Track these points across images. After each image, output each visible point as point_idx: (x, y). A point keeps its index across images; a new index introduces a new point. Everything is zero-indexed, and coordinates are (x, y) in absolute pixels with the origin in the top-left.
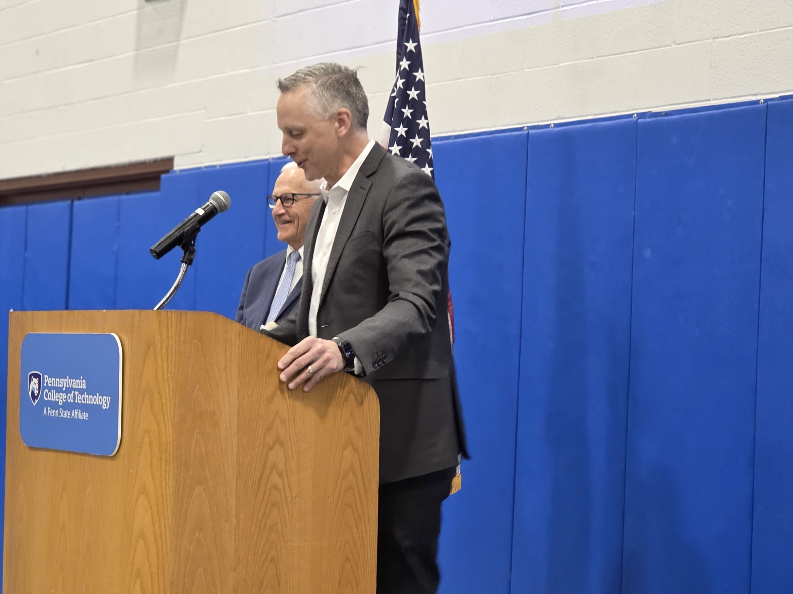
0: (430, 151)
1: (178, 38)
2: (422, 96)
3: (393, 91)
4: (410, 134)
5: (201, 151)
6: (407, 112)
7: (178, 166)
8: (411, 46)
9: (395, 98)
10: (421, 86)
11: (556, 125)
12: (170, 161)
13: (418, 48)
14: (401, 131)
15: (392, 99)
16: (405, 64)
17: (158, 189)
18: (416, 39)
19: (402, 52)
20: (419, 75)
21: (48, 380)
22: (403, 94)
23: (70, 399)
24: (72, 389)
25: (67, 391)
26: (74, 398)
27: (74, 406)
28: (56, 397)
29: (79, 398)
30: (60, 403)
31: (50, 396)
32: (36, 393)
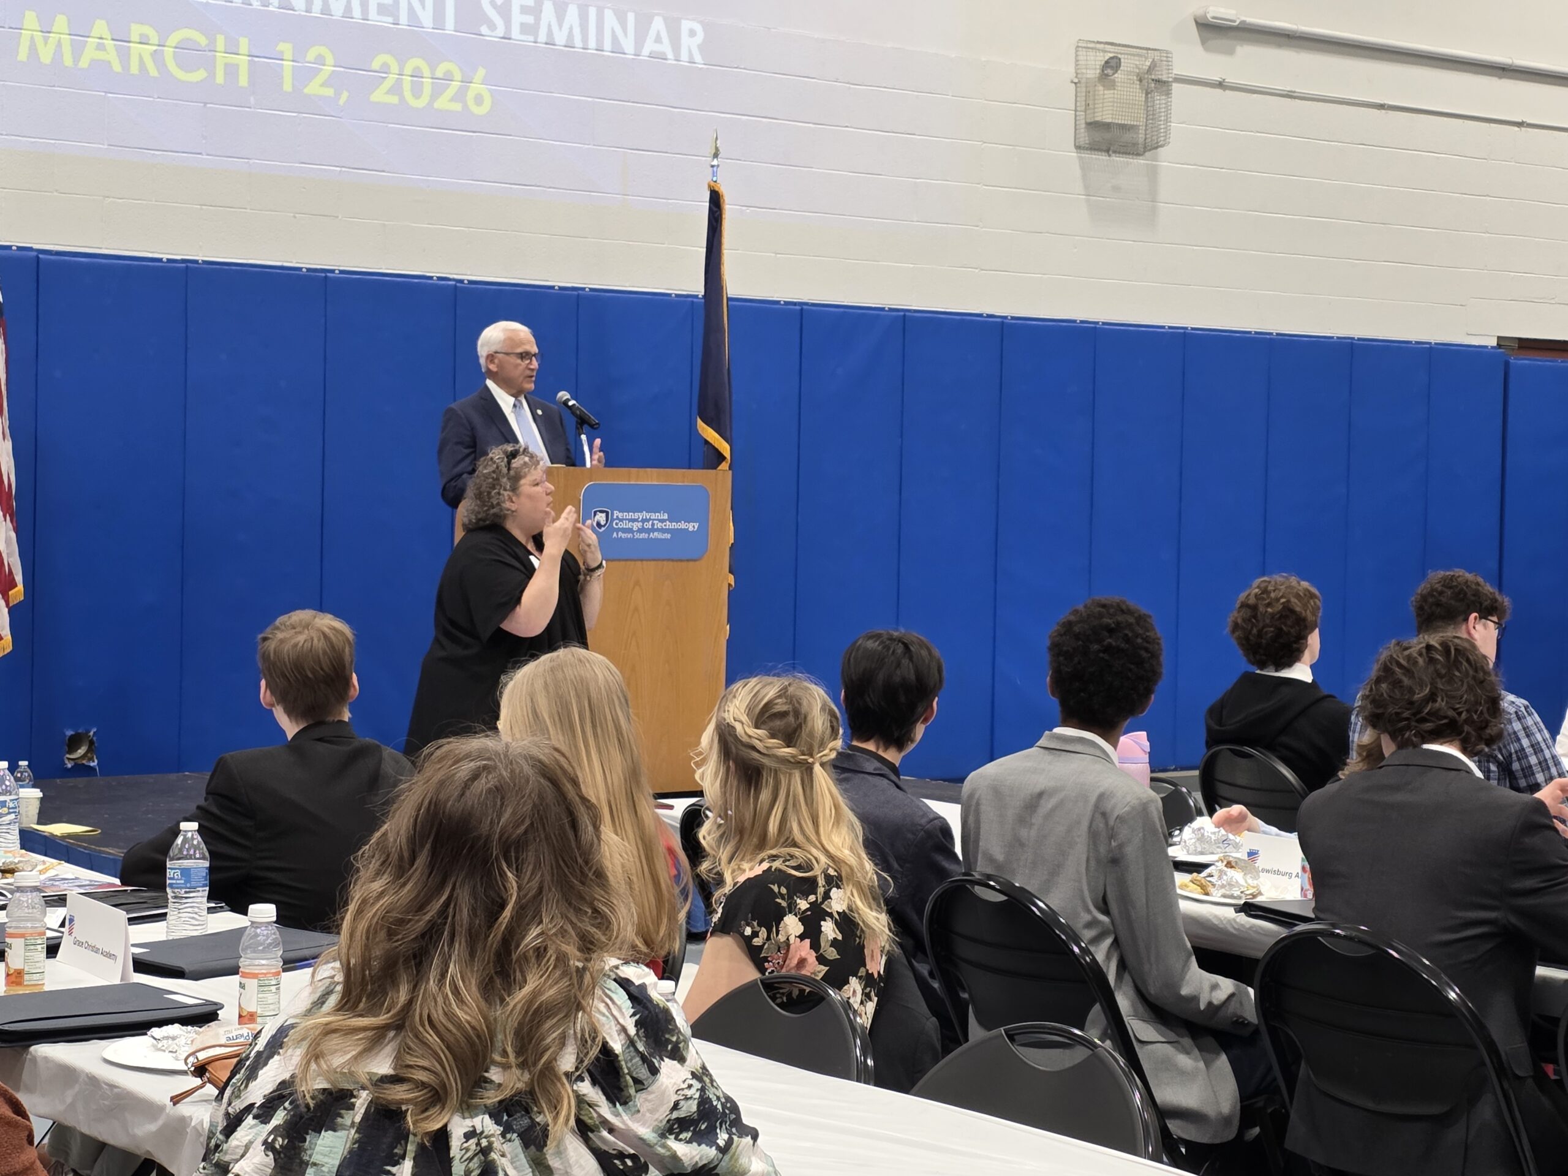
21: (617, 514)
23: (648, 525)
24: (650, 519)
25: (643, 521)
26: (653, 525)
27: (653, 530)
28: (629, 525)
29: (659, 525)
30: (635, 529)
31: (622, 525)
32: (603, 523)
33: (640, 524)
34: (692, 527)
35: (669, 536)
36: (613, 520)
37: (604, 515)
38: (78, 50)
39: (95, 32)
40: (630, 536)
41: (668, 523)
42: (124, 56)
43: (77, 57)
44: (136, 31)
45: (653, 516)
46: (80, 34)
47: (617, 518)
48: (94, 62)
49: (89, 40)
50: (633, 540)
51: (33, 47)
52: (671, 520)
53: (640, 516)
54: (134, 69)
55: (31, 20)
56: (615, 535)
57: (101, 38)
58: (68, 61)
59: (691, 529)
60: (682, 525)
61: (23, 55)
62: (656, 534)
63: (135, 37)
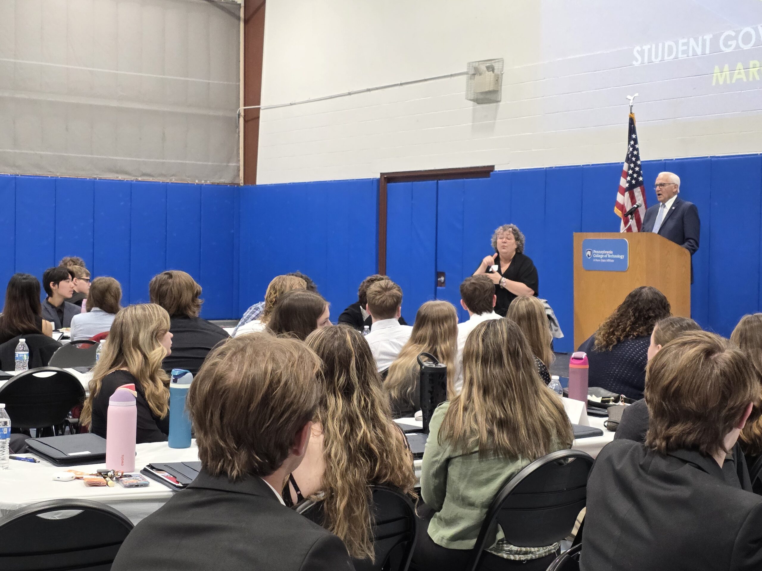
0: (642, 172)
1: (495, 118)
2: (638, 153)
3: (628, 152)
4: (635, 166)
5: (509, 164)
6: (634, 159)
7: (496, 169)
8: (634, 136)
9: (629, 154)
10: (637, 150)
11: (676, 159)
12: (493, 167)
13: (636, 137)
14: (632, 165)
15: (628, 155)
16: (632, 143)
17: (489, 177)
18: (635, 134)
19: (630, 138)
20: (637, 146)
21: (595, 251)
22: (632, 153)
23: (606, 256)
24: (606, 254)
25: (604, 254)
26: (607, 256)
27: (608, 258)
28: (599, 256)
29: (609, 256)
30: (601, 258)
31: (597, 256)
32: (590, 255)
33: (603, 256)
34: (622, 257)
35: (612, 261)
36: (593, 254)
37: (590, 252)
38: (731, 77)
39: (737, 68)
40: (599, 260)
41: (613, 255)
42: (747, 75)
43: (731, 80)
44: (752, 63)
45: (607, 252)
46: (732, 70)
47: (595, 253)
48: (737, 80)
49: (735, 71)
50: (600, 262)
51: (717, 80)
52: (614, 254)
53: (603, 252)
54: (751, 79)
55: (717, 69)
56: (594, 260)
57: (740, 70)
58: (728, 82)
59: (621, 258)
60: (618, 256)
61: (714, 83)
62: (609, 260)
63: (751, 66)
